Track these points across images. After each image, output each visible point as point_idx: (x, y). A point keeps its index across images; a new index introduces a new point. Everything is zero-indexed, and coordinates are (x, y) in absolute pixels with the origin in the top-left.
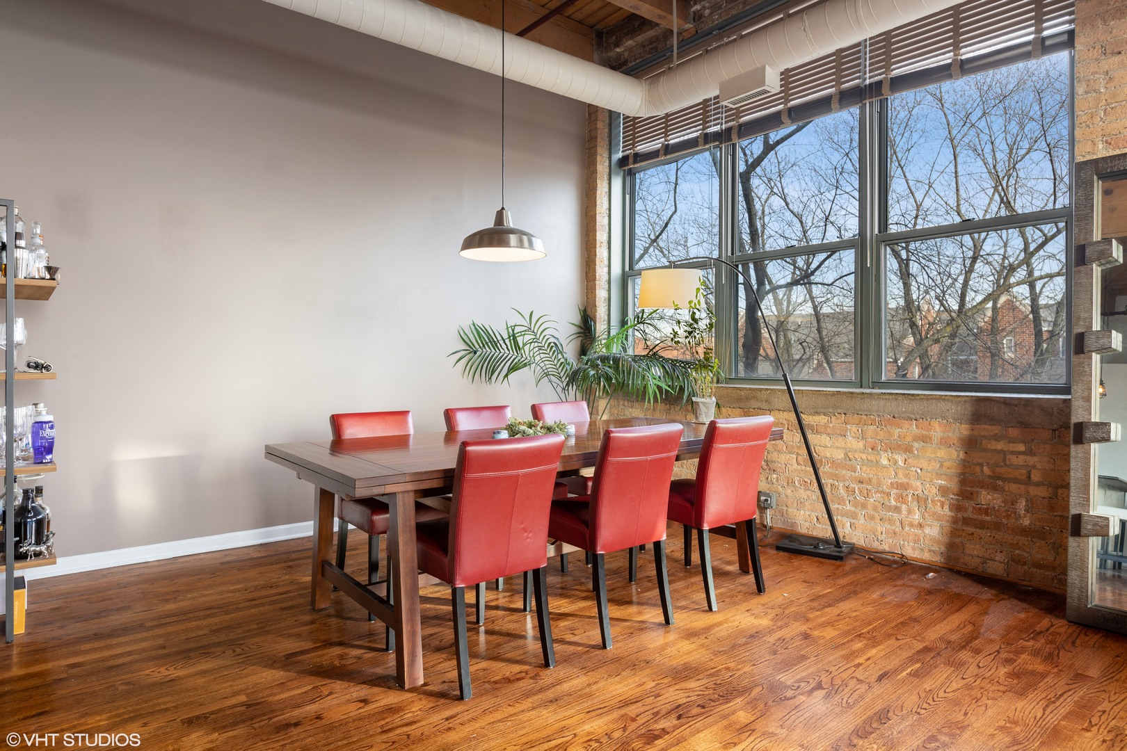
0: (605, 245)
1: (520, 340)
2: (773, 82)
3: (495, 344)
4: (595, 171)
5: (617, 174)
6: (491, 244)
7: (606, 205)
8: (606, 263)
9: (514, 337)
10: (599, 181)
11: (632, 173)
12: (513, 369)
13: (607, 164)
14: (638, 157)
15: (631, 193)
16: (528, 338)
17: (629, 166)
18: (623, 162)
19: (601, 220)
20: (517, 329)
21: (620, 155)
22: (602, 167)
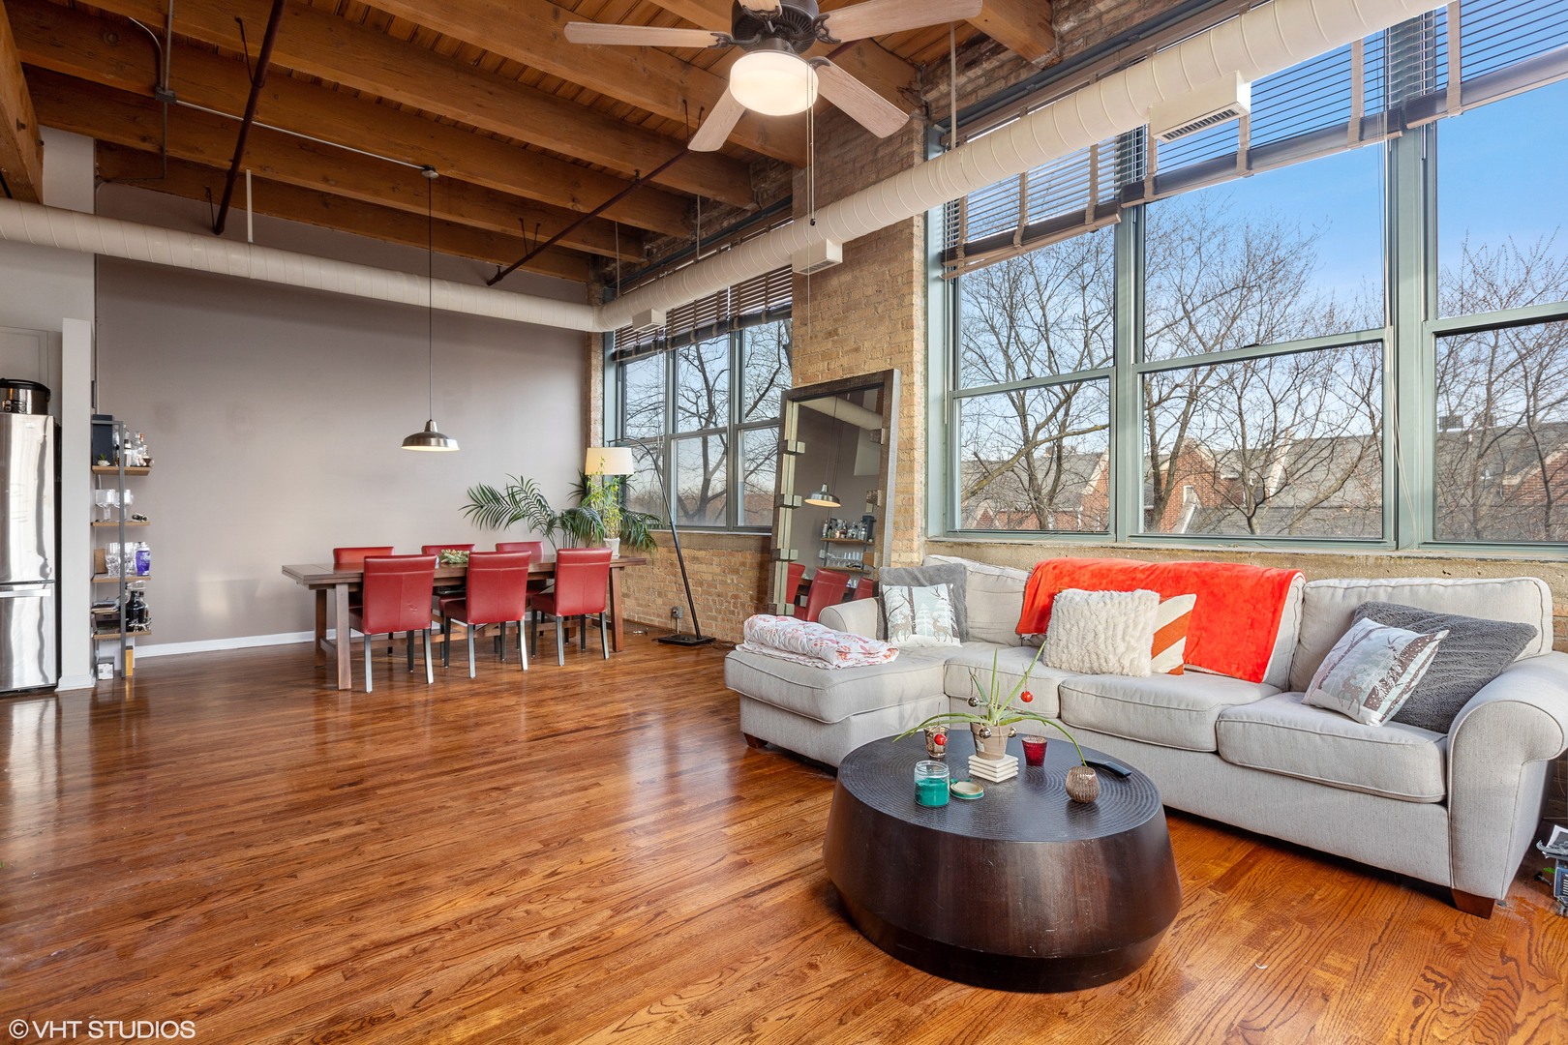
0: (600, 421)
1: (518, 498)
2: (659, 318)
3: (497, 500)
4: (590, 365)
5: (611, 366)
6: (418, 444)
7: (600, 390)
8: (601, 436)
9: (512, 495)
10: (593, 373)
11: (622, 365)
12: (514, 519)
13: (601, 358)
14: (622, 353)
15: (621, 379)
16: (522, 495)
17: (620, 359)
18: (614, 356)
19: (596, 402)
20: (515, 489)
21: (614, 350)
22: (596, 360)
